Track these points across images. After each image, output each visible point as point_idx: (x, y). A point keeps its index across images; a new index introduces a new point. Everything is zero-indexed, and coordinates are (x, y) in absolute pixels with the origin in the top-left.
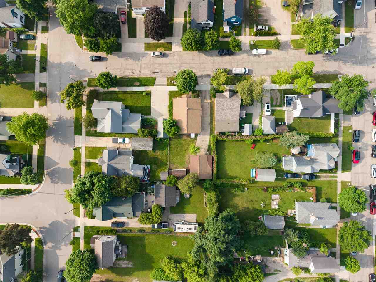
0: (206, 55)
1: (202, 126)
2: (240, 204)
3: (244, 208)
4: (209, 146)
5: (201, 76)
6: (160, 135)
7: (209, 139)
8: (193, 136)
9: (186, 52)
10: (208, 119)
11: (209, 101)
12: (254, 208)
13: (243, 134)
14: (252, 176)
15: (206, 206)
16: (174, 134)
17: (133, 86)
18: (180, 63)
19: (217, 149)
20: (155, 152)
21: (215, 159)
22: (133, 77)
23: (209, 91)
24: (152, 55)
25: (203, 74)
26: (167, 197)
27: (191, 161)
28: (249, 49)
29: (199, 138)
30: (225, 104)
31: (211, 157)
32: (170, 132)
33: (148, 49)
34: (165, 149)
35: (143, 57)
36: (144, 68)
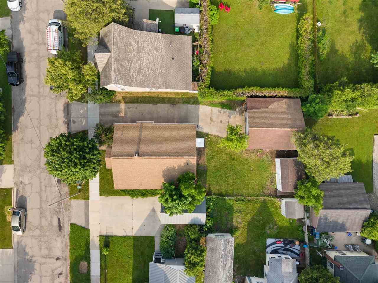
0: (21, 113)
1: (178, 122)
2: (351, 39)
3: (360, 29)
4: (223, 105)
5: (68, 123)
6: (200, 220)
7: (208, 107)
8: (200, 143)
9: (15, 158)
10: (163, 109)
11: (123, 106)
12: (360, 9)
13: (197, 30)
14: (292, 12)
15: (357, 113)
16: (198, 188)
17: (90, 274)
18: (38, 172)
19: (231, 87)
20: (236, 229)
21: (255, 91)
22: (69, 275)
23: (101, 107)
24: (20, 233)
25: (64, 119)
26: (347, 205)
27: (258, 147)
28: (10, 17)
29: (205, 130)
30: (126, 64)
31: (248, 101)
32: (193, 197)
33: (7, 241)
34: (229, 204)
35: (26, 254)
36: (49, 249)
